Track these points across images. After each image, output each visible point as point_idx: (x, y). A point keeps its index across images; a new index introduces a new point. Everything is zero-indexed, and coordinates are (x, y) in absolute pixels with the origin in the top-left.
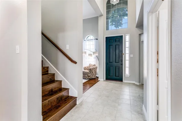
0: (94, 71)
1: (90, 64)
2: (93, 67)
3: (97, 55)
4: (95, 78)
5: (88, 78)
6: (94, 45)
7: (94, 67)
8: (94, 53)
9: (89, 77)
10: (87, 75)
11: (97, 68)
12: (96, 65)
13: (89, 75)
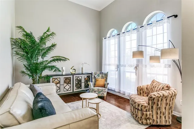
0: (164, 105)
1: (153, 82)
2: (162, 93)
3: (176, 57)
4: (169, 126)
5: (144, 121)
6: (166, 35)
7: (166, 93)
8: (164, 52)
9: (149, 119)
10: (143, 114)
11: (173, 96)
12: (172, 89)
13: (148, 113)
